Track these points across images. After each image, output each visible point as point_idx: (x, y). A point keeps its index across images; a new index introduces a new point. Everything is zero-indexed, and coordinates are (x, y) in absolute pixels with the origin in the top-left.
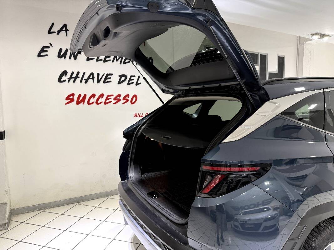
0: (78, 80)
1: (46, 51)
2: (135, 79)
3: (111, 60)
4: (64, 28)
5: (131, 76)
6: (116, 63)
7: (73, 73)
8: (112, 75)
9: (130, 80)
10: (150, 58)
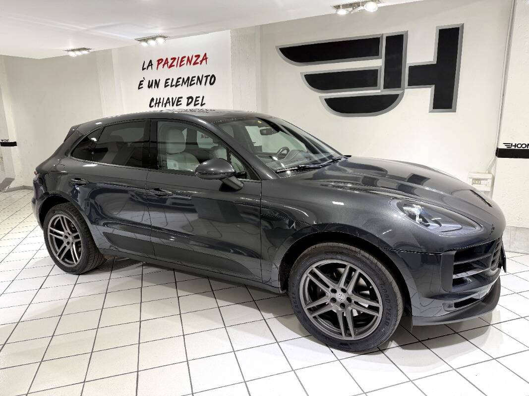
0: (161, 104)
1: (142, 84)
2: (200, 99)
3: (179, 85)
4: (151, 63)
5: (197, 97)
6: (185, 86)
7: (157, 99)
8: (181, 98)
9: (196, 101)
10: (213, 76)
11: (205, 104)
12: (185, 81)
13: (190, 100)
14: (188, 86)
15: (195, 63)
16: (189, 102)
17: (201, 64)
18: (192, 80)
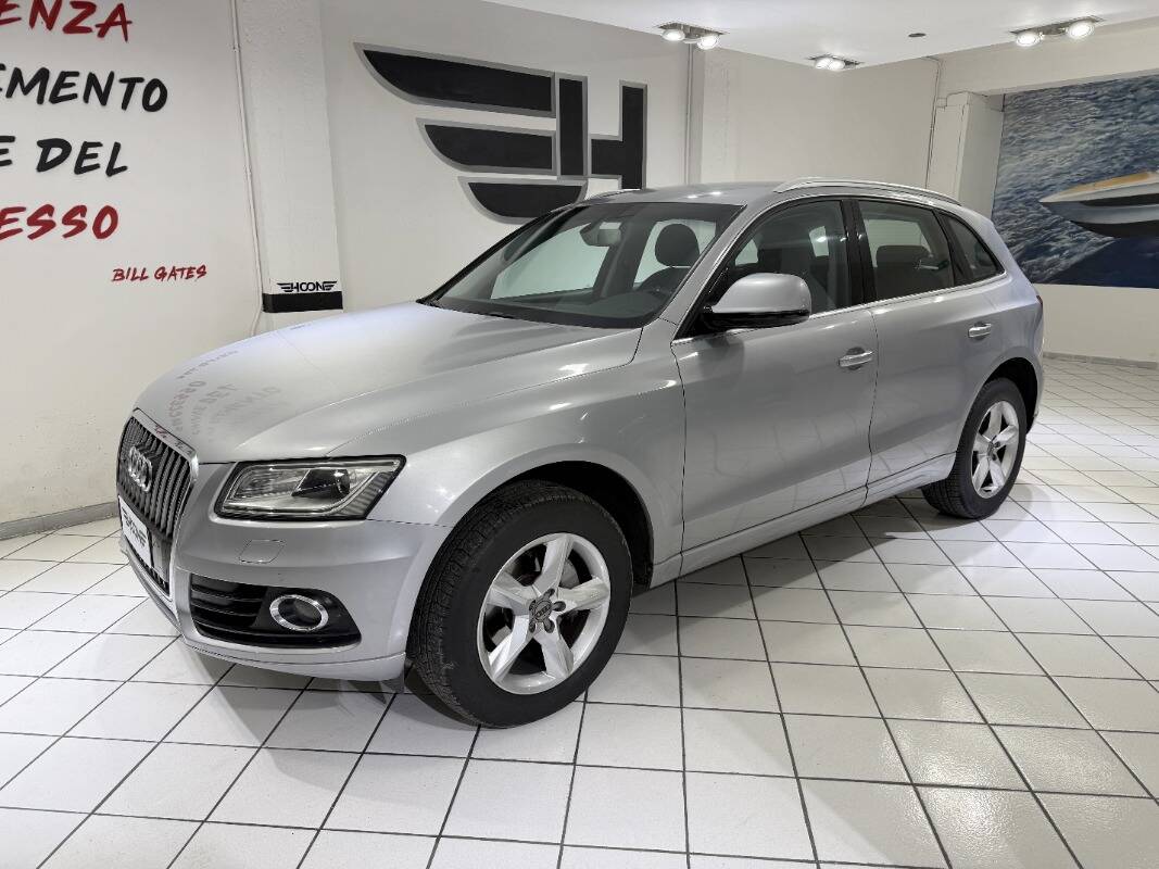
2: (103, 154)
5: (86, 145)
8: (10, 139)
9: (83, 156)
10: (155, 83)
11: (124, 169)
12: (27, 79)
13: (55, 152)
14: (40, 100)
15: (71, 28)
16: (49, 159)
17: (102, 34)
18: (61, 84)
